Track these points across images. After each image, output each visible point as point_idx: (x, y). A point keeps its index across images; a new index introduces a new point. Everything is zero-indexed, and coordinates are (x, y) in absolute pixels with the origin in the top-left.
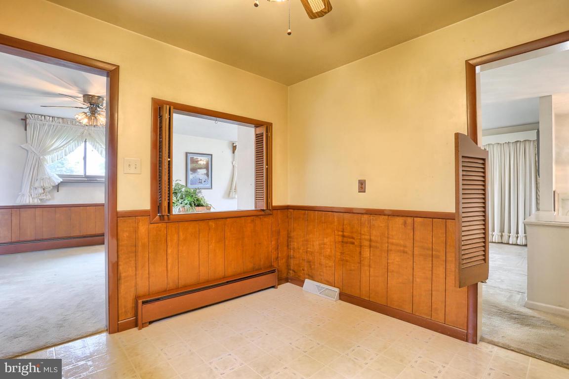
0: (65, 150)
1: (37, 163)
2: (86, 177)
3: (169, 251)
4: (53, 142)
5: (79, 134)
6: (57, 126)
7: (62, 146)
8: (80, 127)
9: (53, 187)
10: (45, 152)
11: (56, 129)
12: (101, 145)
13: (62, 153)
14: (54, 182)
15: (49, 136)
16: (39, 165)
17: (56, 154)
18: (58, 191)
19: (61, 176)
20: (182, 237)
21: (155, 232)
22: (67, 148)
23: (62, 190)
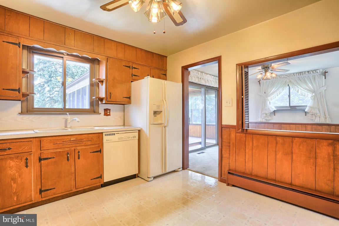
2: (290, 107)
3: (247, 151)
4: (271, 89)
5: (284, 83)
6: (273, 81)
7: (275, 91)
8: (284, 78)
9: (270, 113)
10: (268, 95)
12: (297, 86)
13: (275, 94)
14: (270, 110)
15: (269, 87)
17: (273, 96)
18: (275, 115)
19: (276, 107)
20: (255, 145)
21: (239, 138)
22: (278, 92)
23: (277, 114)
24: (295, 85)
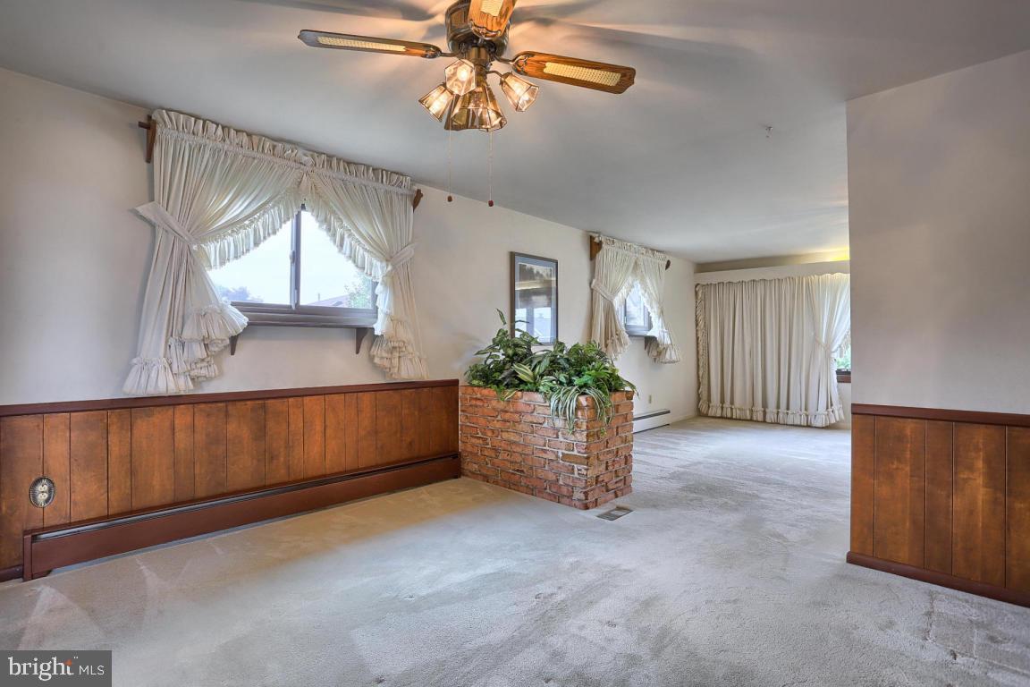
0: (255, 230)
1: (184, 266)
2: (299, 309)
4: (226, 201)
6: (236, 155)
7: (246, 218)
9: (225, 340)
10: (203, 231)
11: (232, 165)
12: (340, 219)
13: (247, 236)
16: (189, 270)
17: (231, 239)
18: (233, 353)
19: (244, 307)
22: (260, 224)
23: (244, 348)
24: (334, 212)
